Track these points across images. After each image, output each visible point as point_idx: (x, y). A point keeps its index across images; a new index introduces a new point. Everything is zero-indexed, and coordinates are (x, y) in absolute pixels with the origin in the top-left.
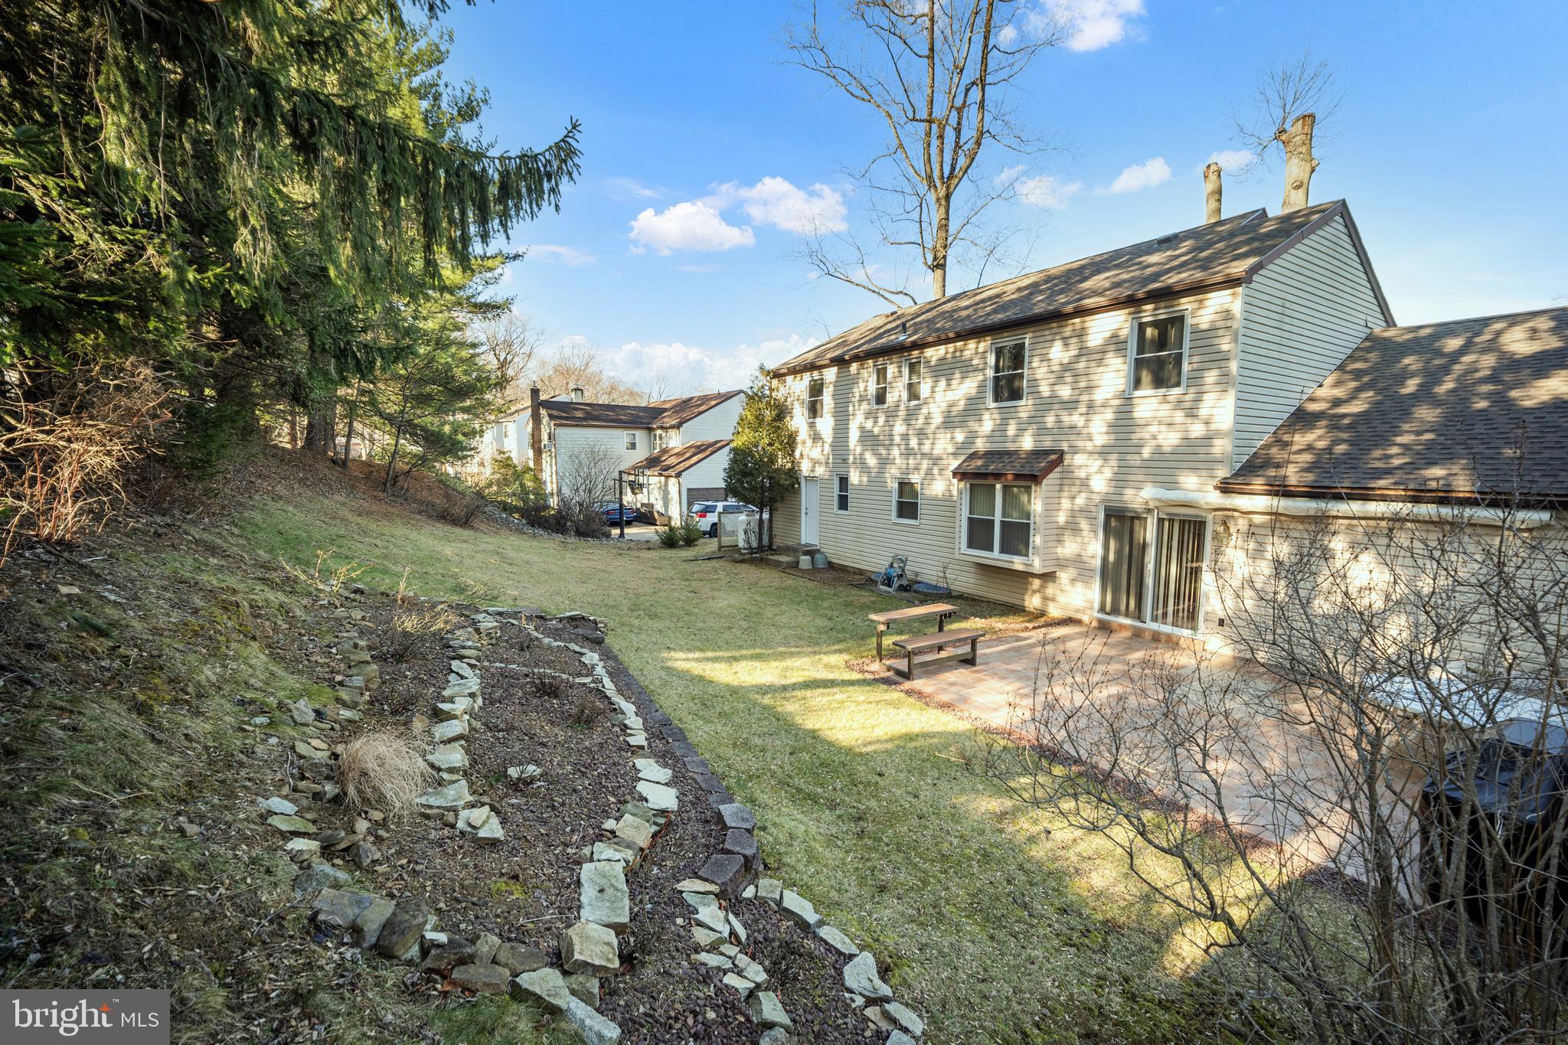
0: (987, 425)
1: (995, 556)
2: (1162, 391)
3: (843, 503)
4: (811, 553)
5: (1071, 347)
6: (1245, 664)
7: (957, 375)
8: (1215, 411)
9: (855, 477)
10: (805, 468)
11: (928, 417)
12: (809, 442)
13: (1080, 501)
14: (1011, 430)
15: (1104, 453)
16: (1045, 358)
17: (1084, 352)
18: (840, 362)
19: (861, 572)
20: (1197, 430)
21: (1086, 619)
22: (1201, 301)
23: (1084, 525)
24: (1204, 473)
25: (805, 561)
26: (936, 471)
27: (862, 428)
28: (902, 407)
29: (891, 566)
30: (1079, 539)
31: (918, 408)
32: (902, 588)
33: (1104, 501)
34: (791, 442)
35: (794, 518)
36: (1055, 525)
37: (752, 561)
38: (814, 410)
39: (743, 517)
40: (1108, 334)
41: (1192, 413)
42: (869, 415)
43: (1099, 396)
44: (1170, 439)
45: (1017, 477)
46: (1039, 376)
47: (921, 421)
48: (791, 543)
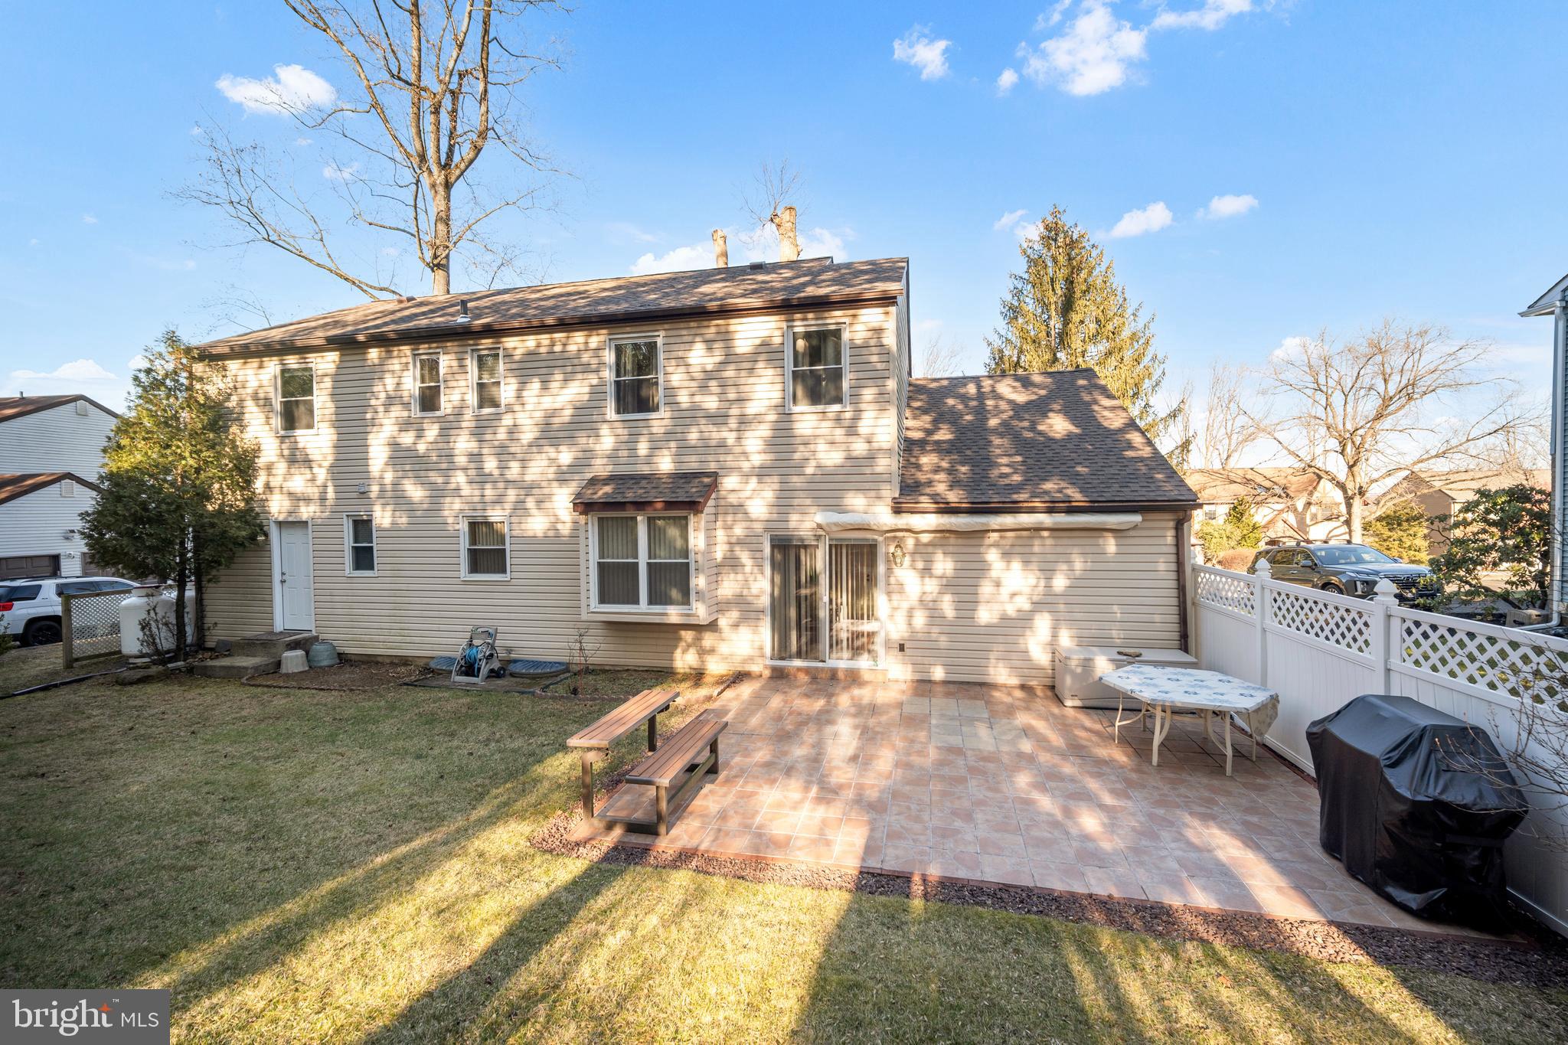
0: (606, 441)
1: (642, 610)
2: (820, 408)
3: (363, 558)
4: (304, 643)
5: (717, 352)
6: (923, 686)
7: (559, 377)
8: (877, 430)
9: (382, 517)
10: (277, 507)
11: (513, 430)
12: (281, 467)
13: (739, 531)
14: (643, 448)
15: (761, 473)
16: (682, 361)
17: (730, 358)
18: (347, 344)
19: (405, 661)
20: (859, 448)
21: (755, 668)
22: (854, 316)
23: (745, 557)
24: (873, 494)
25: (293, 661)
26: (530, 503)
27: (394, 445)
28: (468, 415)
29: (471, 645)
30: (740, 577)
31: (498, 417)
32: (494, 674)
33: (766, 530)
34: (244, 467)
35: (260, 590)
36: (713, 563)
37: (167, 677)
38: (292, 417)
39: (131, 600)
40: (758, 342)
41: (852, 430)
42: (405, 425)
43: (751, 409)
44: (831, 457)
45: (670, 505)
46: (675, 384)
47: (502, 434)
48: (251, 632)
